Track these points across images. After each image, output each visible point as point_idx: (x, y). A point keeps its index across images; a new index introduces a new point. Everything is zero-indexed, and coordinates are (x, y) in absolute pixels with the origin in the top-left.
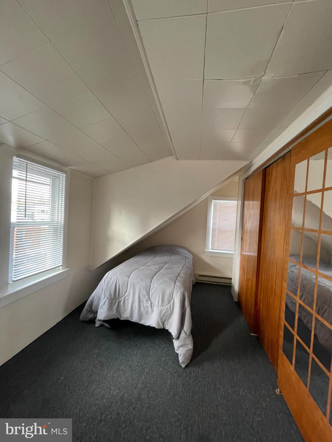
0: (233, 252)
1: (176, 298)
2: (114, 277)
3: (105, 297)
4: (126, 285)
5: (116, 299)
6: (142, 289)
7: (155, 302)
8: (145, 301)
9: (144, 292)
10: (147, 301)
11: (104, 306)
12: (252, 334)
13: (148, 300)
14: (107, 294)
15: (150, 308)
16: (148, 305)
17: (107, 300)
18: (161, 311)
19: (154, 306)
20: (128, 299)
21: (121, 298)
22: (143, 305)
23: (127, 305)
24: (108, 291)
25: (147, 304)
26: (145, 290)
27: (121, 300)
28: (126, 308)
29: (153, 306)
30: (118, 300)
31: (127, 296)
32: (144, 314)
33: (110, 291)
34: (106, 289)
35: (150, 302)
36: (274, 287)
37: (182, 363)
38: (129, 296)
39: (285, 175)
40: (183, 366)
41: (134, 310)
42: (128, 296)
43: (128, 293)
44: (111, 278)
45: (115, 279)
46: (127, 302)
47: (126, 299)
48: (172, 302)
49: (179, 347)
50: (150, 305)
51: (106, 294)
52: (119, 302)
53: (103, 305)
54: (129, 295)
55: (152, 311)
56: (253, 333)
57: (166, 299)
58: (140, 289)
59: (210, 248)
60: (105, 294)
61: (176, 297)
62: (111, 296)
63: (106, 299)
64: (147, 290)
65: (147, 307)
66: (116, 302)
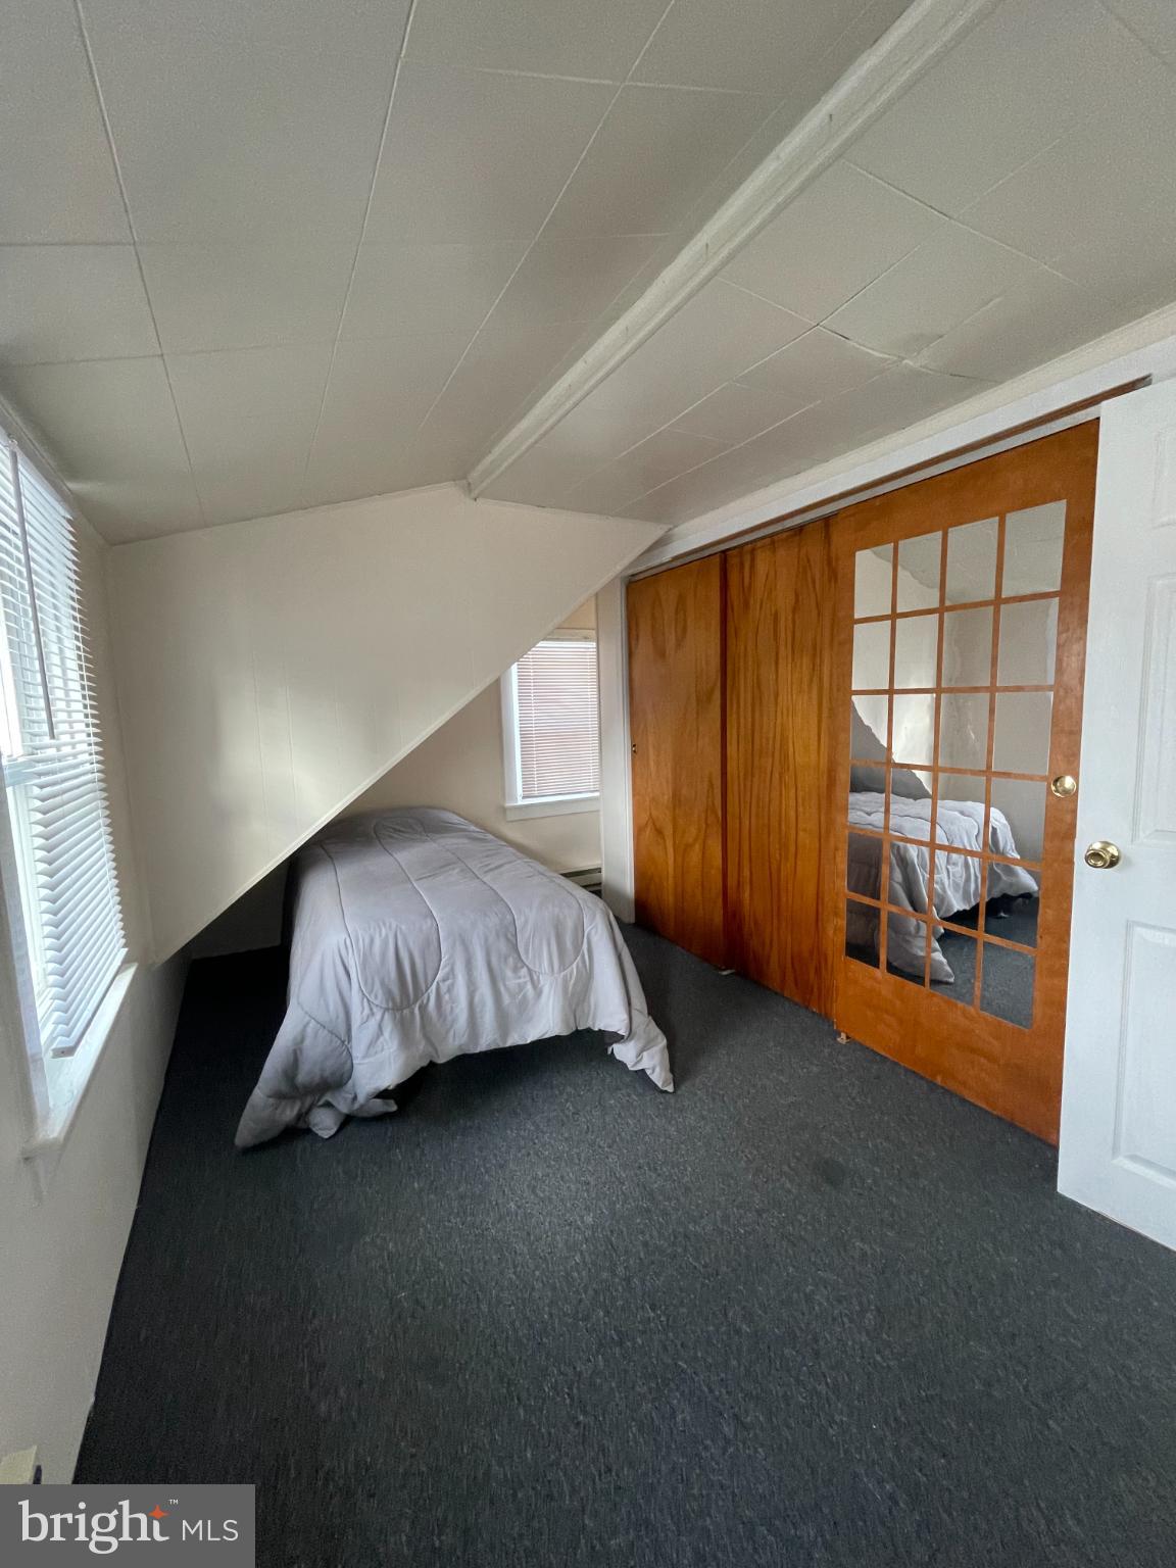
0: (597, 794)
1: (596, 932)
2: (380, 935)
3: (371, 1009)
4: (436, 944)
5: (411, 1001)
6: (491, 939)
7: (540, 965)
8: (509, 973)
9: (503, 946)
10: (516, 970)
11: (381, 1039)
12: (725, 973)
13: (519, 965)
14: (376, 997)
15: (529, 986)
16: (522, 980)
17: (387, 1016)
18: (565, 982)
19: (538, 977)
20: (450, 990)
21: (423, 994)
22: (505, 985)
23: (452, 1008)
24: (377, 985)
25: (520, 978)
26: (502, 940)
27: (425, 1002)
28: (449, 1018)
29: (535, 977)
30: (417, 1005)
31: (444, 980)
32: (514, 1011)
33: (382, 984)
34: (366, 984)
35: (525, 970)
36: (793, 836)
37: (665, 1083)
38: (454, 977)
39: (809, 575)
40: (670, 1089)
41: (478, 1015)
42: (448, 979)
43: (447, 969)
44: (372, 941)
45: (387, 936)
46: (451, 998)
47: (444, 988)
48: (585, 946)
49: (639, 1054)
50: (528, 979)
51: (372, 999)
52: (423, 1008)
53: (378, 1037)
54: (454, 975)
55: (539, 993)
56: (724, 970)
57: (569, 944)
58: (486, 940)
59: (519, 798)
60: (368, 1000)
61: (593, 932)
62: (393, 1000)
63: (378, 1017)
64: (509, 936)
65: (521, 987)
66: (412, 1013)
